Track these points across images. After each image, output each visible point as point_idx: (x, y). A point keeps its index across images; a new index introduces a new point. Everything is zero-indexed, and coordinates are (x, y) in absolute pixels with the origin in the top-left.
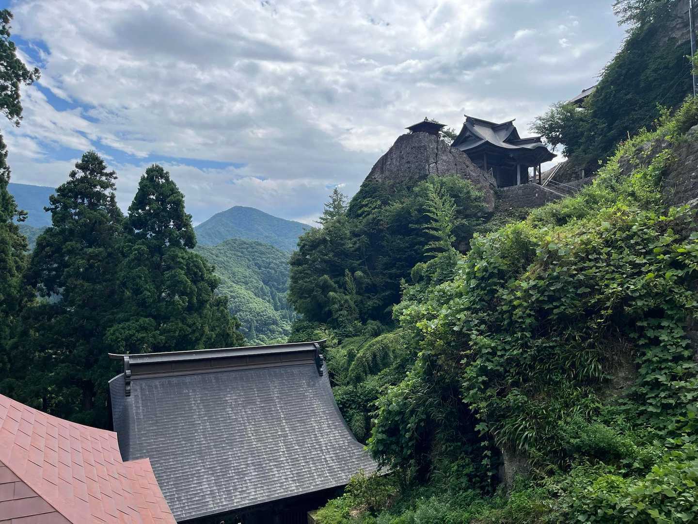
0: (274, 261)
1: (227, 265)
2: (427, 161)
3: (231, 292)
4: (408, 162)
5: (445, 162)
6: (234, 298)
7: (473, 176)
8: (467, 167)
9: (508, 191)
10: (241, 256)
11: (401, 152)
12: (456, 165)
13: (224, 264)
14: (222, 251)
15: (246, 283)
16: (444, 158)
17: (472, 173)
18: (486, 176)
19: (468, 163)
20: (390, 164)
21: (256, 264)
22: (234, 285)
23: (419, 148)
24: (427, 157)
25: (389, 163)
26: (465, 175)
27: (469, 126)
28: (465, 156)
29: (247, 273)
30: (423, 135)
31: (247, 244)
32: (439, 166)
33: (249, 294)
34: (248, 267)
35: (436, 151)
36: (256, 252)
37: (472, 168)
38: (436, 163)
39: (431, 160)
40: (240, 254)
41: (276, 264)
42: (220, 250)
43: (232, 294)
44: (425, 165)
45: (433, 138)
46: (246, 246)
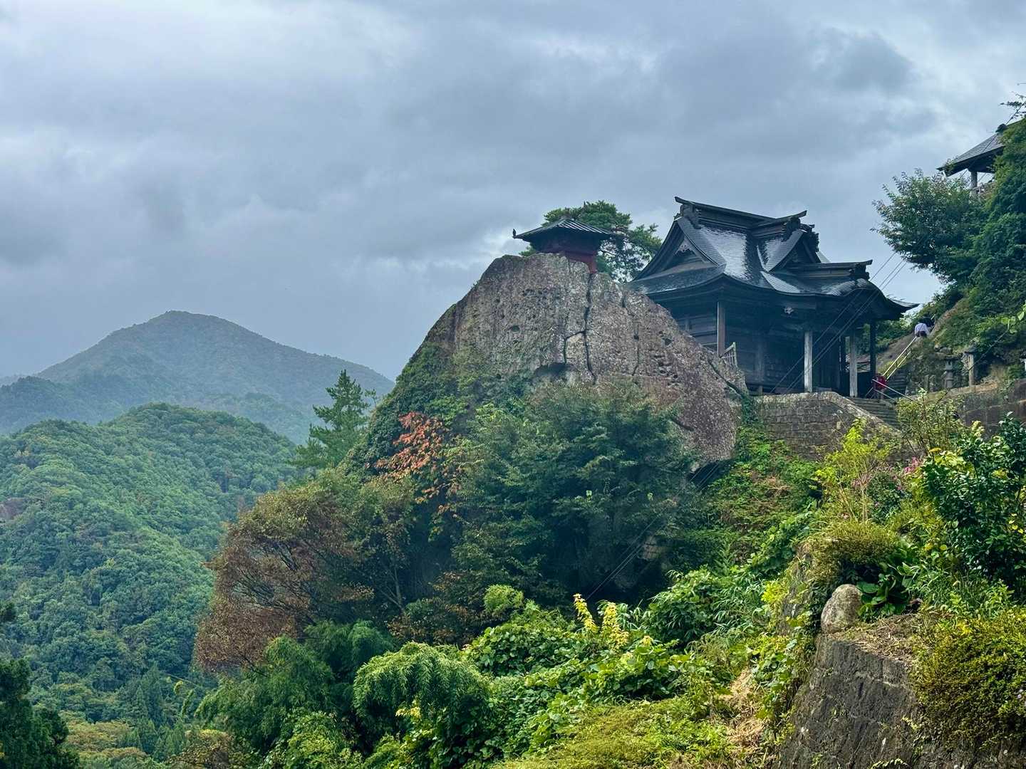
0: (267, 469)
1: (134, 478)
2: (561, 328)
3: (141, 551)
4: (515, 328)
5: (608, 330)
6: (149, 571)
7: (679, 365)
8: (668, 342)
9: (771, 405)
10: (173, 454)
11: (498, 301)
12: (636, 338)
13: (127, 472)
14: (123, 438)
15: (185, 529)
16: (608, 320)
17: (678, 357)
18: (718, 364)
19: (670, 331)
20: (470, 329)
21: (216, 476)
22: (152, 533)
23: (542, 293)
24: (560, 317)
25: (468, 325)
26: (661, 364)
27: (687, 226)
28: (661, 314)
29: (191, 499)
30: (553, 260)
31: (195, 420)
32: (593, 343)
33: (191, 559)
34: (194, 483)
35: (584, 302)
36: (217, 442)
37: (681, 344)
38: (584, 333)
39: (572, 327)
40: (172, 447)
41: (268, 476)
42: (118, 434)
43: (144, 558)
44: (556, 339)
45: (577, 269)
46: (189, 424)
